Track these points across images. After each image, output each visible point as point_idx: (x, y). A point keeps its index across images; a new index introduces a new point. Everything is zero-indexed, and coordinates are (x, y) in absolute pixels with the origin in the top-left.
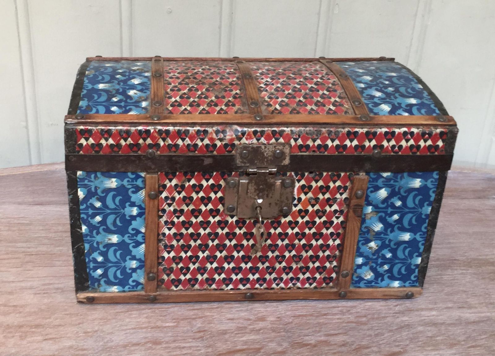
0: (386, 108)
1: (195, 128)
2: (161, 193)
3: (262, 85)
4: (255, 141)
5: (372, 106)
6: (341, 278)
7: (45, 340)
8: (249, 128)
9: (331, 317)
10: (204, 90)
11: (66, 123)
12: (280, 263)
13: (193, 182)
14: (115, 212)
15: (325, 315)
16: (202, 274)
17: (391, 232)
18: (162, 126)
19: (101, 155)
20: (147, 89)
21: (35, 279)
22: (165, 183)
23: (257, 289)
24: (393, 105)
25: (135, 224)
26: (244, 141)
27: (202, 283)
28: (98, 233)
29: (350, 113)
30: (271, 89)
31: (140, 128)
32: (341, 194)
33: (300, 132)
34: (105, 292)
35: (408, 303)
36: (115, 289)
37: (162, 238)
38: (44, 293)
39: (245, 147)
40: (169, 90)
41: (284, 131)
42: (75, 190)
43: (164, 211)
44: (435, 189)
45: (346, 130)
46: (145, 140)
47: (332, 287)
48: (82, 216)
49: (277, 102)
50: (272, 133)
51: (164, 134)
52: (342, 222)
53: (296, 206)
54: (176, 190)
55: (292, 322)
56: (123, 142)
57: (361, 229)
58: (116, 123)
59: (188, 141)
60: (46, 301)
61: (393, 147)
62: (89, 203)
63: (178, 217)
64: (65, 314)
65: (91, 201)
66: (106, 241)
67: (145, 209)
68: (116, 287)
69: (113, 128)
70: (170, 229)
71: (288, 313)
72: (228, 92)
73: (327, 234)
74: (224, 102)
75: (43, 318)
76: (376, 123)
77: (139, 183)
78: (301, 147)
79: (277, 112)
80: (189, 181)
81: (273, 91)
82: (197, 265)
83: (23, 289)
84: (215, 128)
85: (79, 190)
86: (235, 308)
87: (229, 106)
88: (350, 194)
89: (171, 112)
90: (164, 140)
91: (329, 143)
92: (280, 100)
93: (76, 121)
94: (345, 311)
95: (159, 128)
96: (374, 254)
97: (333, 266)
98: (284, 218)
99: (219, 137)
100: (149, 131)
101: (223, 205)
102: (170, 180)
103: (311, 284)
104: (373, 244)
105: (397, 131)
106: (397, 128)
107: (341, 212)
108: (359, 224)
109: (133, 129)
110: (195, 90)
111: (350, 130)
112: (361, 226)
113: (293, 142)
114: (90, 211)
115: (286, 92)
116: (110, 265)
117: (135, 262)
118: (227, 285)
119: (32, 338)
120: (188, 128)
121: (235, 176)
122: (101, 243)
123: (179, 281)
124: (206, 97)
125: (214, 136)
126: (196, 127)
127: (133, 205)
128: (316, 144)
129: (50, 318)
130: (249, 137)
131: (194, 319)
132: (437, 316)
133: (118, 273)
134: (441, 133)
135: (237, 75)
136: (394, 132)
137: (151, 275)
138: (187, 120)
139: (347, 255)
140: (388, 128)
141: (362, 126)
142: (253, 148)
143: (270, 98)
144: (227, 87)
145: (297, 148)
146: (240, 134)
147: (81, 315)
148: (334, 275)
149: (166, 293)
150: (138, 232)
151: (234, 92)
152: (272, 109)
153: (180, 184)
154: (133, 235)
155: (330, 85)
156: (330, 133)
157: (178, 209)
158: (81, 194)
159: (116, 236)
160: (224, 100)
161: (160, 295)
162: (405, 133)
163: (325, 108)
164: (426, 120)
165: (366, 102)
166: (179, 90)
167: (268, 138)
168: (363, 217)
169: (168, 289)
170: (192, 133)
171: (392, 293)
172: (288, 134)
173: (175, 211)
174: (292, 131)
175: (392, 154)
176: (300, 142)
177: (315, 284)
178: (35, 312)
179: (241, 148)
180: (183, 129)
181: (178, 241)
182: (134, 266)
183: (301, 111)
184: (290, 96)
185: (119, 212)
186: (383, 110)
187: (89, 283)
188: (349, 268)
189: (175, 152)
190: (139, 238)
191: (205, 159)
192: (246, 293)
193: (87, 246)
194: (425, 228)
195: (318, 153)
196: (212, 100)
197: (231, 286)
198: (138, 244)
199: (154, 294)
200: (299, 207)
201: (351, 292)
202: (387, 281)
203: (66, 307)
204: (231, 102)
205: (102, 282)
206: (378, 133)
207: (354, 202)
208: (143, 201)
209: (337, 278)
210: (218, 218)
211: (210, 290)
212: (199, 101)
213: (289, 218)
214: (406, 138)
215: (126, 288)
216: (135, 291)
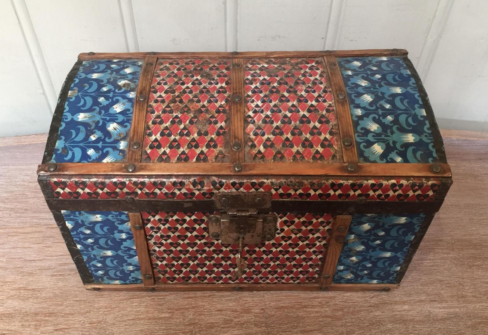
0: (378, 149)
1: (171, 180)
2: (147, 224)
3: (251, 113)
4: (234, 190)
5: (364, 147)
6: (322, 279)
7: (56, 330)
8: (227, 180)
9: (310, 310)
10: (188, 122)
11: (39, 176)
12: (265, 269)
13: (175, 217)
14: (104, 236)
15: (305, 307)
16: (194, 275)
17: (372, 251)
18: (138, 178)
19: (80, 201)
20: (128, 121)
21: (54, 258)
22: (149, 218)
23: (245, 283)
24: (388, 145)
25: (125, 244)
26: (222, 190)
27: (194, 279)
28: (93, 249)
29: (338, 157)
30: (259, 120)
31: (115, 180)
32: (324, 227)
33: (281, 183)
34: (109, 284)
35: (384, 296)
36: (117, 282)
37: (153, 252)
38: (60, 275)
39: (224, 195)
40: (150, 123)
41: (264, 183)
42: (62, 223)
43: (152, 236)
44: (421, 224)
45: (330, 181)
46: (121, 189)
47: (314, 283)
48: (74, 239)
49: (263, 140)
50: (251, 185)
51: (140, 185)
52: (324, 244)
53: (278, 234)
54: (160, 222)
55: (274, 315)
56: (100, 191)
57: (343, 249)
58: (90, 176)
59: (165, 190)
60: (61, 284)
61: (380, 195)
62: (78, 231)
63: (166, 240)
64: (76, 301)
65: (80, 229)
66: (102, 254)
67: (132, 234)
68: (118, 281)
69: (87, 180)
70: (159, 247)
71: (272, 304)
72: (213, 125)
73: (309, 252)
74: (206, 141)
75: (56, 305)
76: (363, 174)
77: (123, 217)
78: (281, 195)
79: (260, 156)
80: (172, 217)
81: (261, 122)
82: (188, 269)
83: (42, 269)
84: (192, 180)
85: (66, 222)
86: (225, 297)
87: (211, 147)
88: (333, 226)
89: (149, 158)
90: (141, 189)
91: (312, 192)
92: (266, 137)
93: (49, 173)
94: (324, 303)
95: (134, 179)
96: (354, 264)
97: (315, 271)
98: (268, 241)
99: (196, 188)
100: (124, 183)
101: (208, 233)
102: (154, 216)
103: (294, 281)
104: (354, 258)
105: (385, 183)
106: (385, 181)
107: (324, 238)
108: (341, 248)
109: (107, 181)
110: (179, 122)
111: (334, 182)
112: (343, 247)
113: (273, 192)
114: (82, 236)
115: (275, 125)
116: (109, 268)
117: (131, 267)
118: (218, 281)
119: (46, 328)
120: (164, 180)
121: (216, 214)
122: (98, 255)
123: (175, 278)
124: (188, 135)
125: (191, 187)
126: (172, 178)
127: (121, 232)
128: (298, 193)
129: (62, 305)
130: (228, 187)
131: (187, 309)
132: (409, 311)
133: (118, 273)
134: (433, 185)
135: (226, 95)
136: (382, 184)
137: (147, 276)
138: (163, 171)
139: (329, 266)
140: (375, 180)
141: (347, 178)
142: (232, 196)
143: (256, 134)
144: (213, 117)
145: (278, 195)
146: (218, 185)
147: (89, 302)
148: (316, 276)
149: (163, 286)
150: (130, 249)
151: (219, 125)
152: (255, 151)
153: (163, 219)
154: (125, 251)
155: (324, 112)
156: (312, 184)
157: (165, 235)
158: (69, 225)
159: (110, 251)
160: (206, 137)
161: (157, 287)
162: (394, 185)
163: (312, 149)
164: (419, 171)
165: (358, 140)
166: (161, 123)
167: (247, 188)
168: (346, 241)
169: (165, 283)
170: (168, 184)
171: (371, 288)
172: (268, 185)
173: (162, 236)
174: (272, 183)
175: (378, 200)
176: (281, 191)
177: (298, 281)
178: (50, 298)
179: (220, 196)
180: (158, 180)
181: (169, 255)
182: (132, 269)
183: (285, 155)
184: (277, 131)
185: (109, 237)
186: (374, 153)
187: (94, 278)
188: (331, 273)
189: (154, 198)
190: (132, 252)
191: (185, 204)
192: (235, 287)
193: (85, 258)
194: (407, 249)
195: (300, 200)
196: (193, 139)
197: (221, 282)
198: (131, 256)
199: (153, 286)
200: (282, 234)
201: (332, 287)
202: (365, 279)
203: (77, 293)
204: (214, 141)
205: (105, 278)
206: (364, 185)
207: (335, 234)
208: (130, 230)
209: (319, 277)
210: (203, 241)
211: (203, 283)
212: (180, 139)
213: (273, 241)
214: (394, 189)
215: (128, 282)
216: (136, 284)
